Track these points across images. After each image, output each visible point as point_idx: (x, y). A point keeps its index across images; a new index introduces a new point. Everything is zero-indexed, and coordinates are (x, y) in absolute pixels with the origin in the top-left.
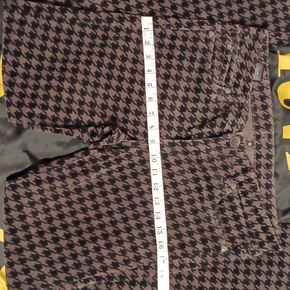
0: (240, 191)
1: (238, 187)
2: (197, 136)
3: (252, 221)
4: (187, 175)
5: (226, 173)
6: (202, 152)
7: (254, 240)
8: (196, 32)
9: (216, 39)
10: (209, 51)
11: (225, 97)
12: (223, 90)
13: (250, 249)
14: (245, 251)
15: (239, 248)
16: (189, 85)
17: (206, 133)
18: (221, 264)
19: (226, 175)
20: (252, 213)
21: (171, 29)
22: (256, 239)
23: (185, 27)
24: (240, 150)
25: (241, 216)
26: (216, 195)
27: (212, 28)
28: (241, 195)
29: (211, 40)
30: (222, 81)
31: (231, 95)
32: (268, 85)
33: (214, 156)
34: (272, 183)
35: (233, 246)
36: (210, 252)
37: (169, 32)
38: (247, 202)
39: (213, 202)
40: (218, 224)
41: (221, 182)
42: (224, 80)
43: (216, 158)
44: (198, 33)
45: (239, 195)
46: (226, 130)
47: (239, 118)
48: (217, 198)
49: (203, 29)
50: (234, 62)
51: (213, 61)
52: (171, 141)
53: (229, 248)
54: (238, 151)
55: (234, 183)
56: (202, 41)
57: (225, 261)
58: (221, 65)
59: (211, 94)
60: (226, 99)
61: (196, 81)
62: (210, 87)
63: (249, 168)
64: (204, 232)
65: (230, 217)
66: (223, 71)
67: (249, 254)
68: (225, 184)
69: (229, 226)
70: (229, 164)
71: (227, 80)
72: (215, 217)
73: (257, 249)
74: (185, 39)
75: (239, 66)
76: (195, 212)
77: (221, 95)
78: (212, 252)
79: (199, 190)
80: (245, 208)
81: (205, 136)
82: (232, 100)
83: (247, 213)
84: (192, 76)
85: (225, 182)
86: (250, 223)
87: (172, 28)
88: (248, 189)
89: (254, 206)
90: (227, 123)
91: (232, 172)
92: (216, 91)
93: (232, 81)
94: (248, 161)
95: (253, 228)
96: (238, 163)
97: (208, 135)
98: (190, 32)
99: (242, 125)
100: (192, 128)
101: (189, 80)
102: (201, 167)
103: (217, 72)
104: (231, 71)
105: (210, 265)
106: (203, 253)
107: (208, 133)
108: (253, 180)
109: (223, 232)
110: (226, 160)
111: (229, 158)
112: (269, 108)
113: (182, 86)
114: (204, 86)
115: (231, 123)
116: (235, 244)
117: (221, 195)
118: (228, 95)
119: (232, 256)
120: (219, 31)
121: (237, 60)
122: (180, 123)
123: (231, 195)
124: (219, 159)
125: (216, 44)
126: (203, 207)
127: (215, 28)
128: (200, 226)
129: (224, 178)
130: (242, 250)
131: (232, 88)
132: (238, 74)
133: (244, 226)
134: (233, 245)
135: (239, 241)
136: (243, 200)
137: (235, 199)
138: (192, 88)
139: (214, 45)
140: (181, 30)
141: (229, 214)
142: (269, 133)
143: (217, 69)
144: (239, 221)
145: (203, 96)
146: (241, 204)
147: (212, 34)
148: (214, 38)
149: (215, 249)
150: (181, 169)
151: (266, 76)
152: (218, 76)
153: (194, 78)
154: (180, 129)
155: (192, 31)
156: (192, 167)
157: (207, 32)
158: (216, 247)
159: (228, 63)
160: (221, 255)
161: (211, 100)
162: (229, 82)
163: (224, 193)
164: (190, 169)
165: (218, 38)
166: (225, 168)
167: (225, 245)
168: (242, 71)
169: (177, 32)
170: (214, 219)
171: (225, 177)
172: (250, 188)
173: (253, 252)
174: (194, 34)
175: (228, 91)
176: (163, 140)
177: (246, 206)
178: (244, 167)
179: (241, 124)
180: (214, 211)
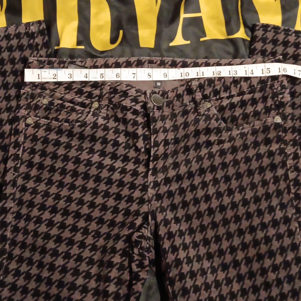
0: (213, 98)
1: (208, 100)
2: (146, 142)
3: (248, 87)
4: (190, 157)
5: (191, 112)
6: (166, 137)
7: (268, 86)
8: (26, 138)
9: (36, 116)
10: (48, 124)
11: (102, 109)
12: (95, 110)
13: (279, 91)
14: (281, 96)
15: (277, 103)
16: (86, 148)
17: (144, 131)
18: (295, 124)
19: (193, 113)
20: (239, 86)
21: (20, 167)
22: (268, 84)
23: (18, 150)
24: (166, 96)
25: (242, 98)
26: (216, 125)
27: (23, 119)
28: (218, 97)
29: (36, 122)
30: (84, 110)
31: (101, 101)
32: (93, 61)
33: (172, 125)
34: (204, 62)
35: (275, 110)
36: (280, 135)
37: (23, 169)
38: (225, 91)
39: (224, 129)
40: (248, 125)
41: (201, 118)
42: (83, 109)
43: (173, 122)
44: (27, 136)
45: (217, 100)
46: (142, 109)
47: (128, 93)
48: (220, 125)
49: (22, 130)
50: (63, 96)
51: (60, 120)
52: (150, 172)
53: (277, 114)
54: (167, 98)
55: (203, 103)
56: (37, 132)
57: (292, 119)
58: (66, 111)
59: (97, 123)
60: (104, 107)
61: (81, 141)
62: (89, 124)
63: (186, 87)
64: (258, 142)
65: (241, 111)
66: (73, 110)
67: (284, 92)
68: (204, 114)
69: (252, 113)
70: (181, 109)
71: (83, 105)
72: (241, 128)
73: (279, 83)
74: (33, 151)
75: (68, 91)
76: (234, 150)
77: (99, 113)
78: (280, 133)
79: (209, 144)
80: (232, 94)
81: (147, 133)
82: (106, 100)
83: (238, 92)
84: (76, 145)
85: (202, 113)
86: (250, 89)
87: (18, 165)
88: (211, 89)
89: (231, 84)
90: (134, 107)
91: (191, 106)
92: (95, 118)
93: (85, 100)
94: (178, 88)
95: (256, 87)
96: (181, 99)
97: (146, 129)
98: (25, 144)
99: (137, 91)
100: (137, 147)
101: (80, 149)
102: (184, 141)
103: (74, 116)
104: (74, 101)
105: (296, 137)
106: (282, 144)
107: (143, 130)
108: (201, 83)
109: (258, 120)
110: (177, 112)
111: (174, 108)
112: (118, 61)
113: (87, 157)
114: (88, 131)
115: (134, 104)
116: (273, 107)
117: (217, 120)
118: (100, 105)
119: (287, 111)
120: (26, 112)
121: (62, 94)
122: (129, 161)
123: (218, 108)
124: (174, 119)
125: (41, 117)
126: (230, 141)
127: (23, 117)
128: (250, 145)
129: (198, 115)
130: (279, 99)
131: (93, 100)
132: (77, 93)
133: (253, 96)
134: (273, 109)
135: (270, 102)
136: (224, 95)
137: (222, 104)
138: (89, 146)
139: (43, 118)
140: (22, 154)
141: (238, 112)
142: (147, 62)
143: (70, 116)
144: (247, 101)
145: (100, 134)
146: (228, 98)
147: (30, 121)
148: (35, 118)
149: (278, 130)
150: (184, 163)
151: (82, 62)
152: (77, 115)
153: (78, 143)
154: (137, 161)
155: (24, 143)
156: (183, 150)
157: (27, 125)
158: (275, 129)
159: (64, 104)
160: (285, 123)
161: (105, 124)
162: (86, 103)
163: (215, 116)
164: (184, 153)
165: (35, 114)
166: (185, 113)
167: (274, 118)
168: (74, 89)
169: (24, 160)
170: (243, 129)
171: (196, 114)
172: (210, 87)
173: (283, 87)
174: (28, 141)
175: (96, 105)
176: (149, 181)
177: (230, 92)
178: (185, 93)
179: (135, 92)
180: (234, 129)
